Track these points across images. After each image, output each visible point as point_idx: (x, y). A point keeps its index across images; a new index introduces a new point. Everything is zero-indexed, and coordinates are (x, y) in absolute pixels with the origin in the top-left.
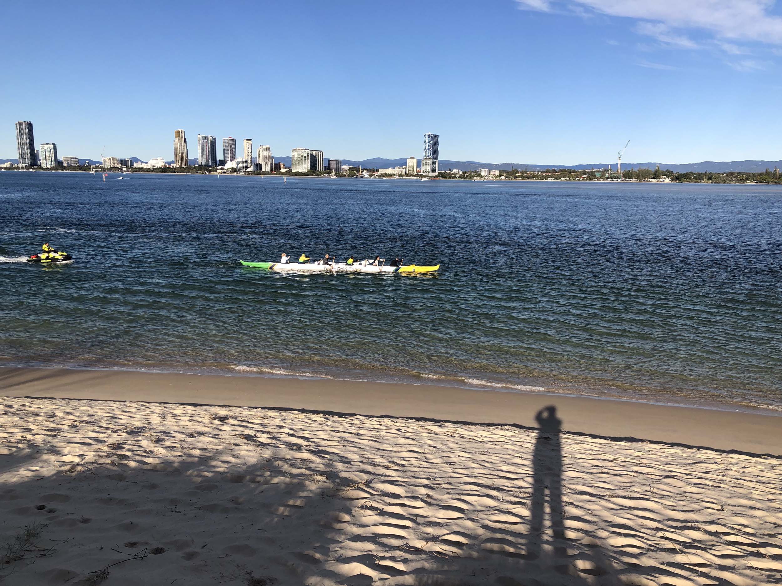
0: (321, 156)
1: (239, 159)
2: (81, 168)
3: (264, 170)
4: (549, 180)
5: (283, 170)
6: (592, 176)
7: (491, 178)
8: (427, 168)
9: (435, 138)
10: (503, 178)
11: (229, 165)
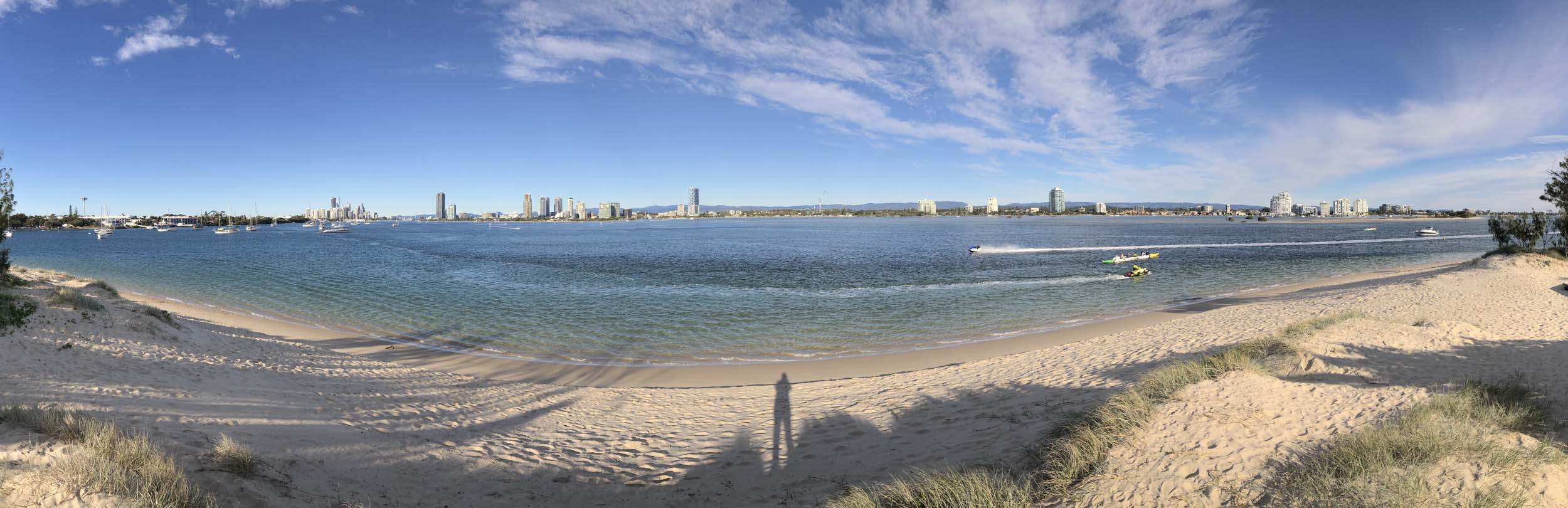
0: (618, 206)
1: (564, 210)
2: (468, 219)
3: (580, 218)
4: (776, 216)
5: (593, 217)
6: (804, 214)
7: (737, 216)
8: (691, 212)
9: (697, 191)
10: (745, 216)
11: (558, 215)
